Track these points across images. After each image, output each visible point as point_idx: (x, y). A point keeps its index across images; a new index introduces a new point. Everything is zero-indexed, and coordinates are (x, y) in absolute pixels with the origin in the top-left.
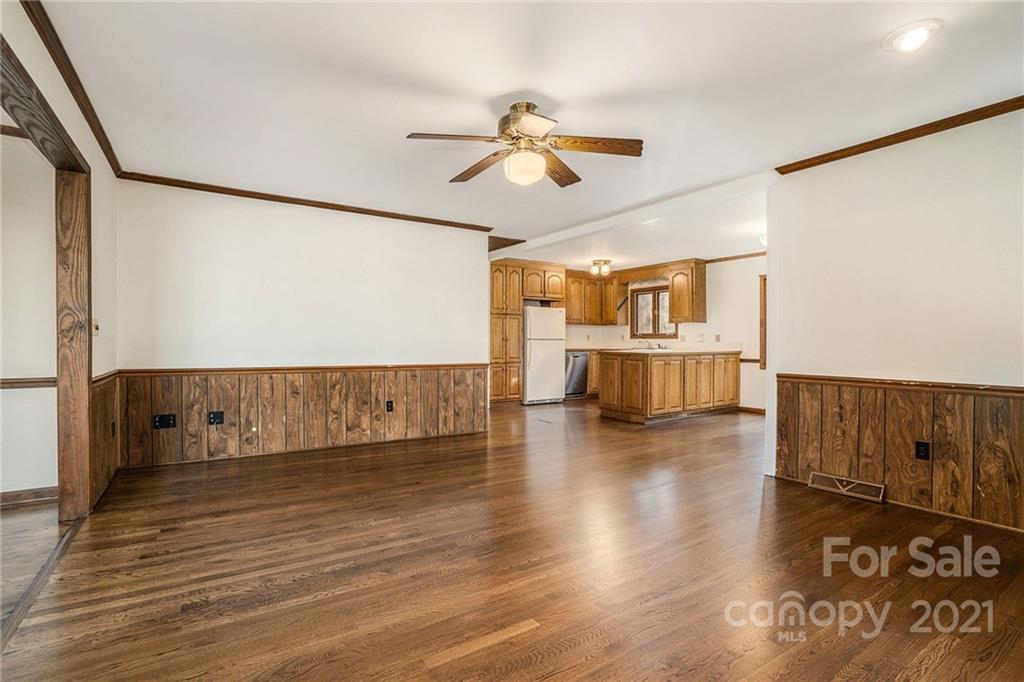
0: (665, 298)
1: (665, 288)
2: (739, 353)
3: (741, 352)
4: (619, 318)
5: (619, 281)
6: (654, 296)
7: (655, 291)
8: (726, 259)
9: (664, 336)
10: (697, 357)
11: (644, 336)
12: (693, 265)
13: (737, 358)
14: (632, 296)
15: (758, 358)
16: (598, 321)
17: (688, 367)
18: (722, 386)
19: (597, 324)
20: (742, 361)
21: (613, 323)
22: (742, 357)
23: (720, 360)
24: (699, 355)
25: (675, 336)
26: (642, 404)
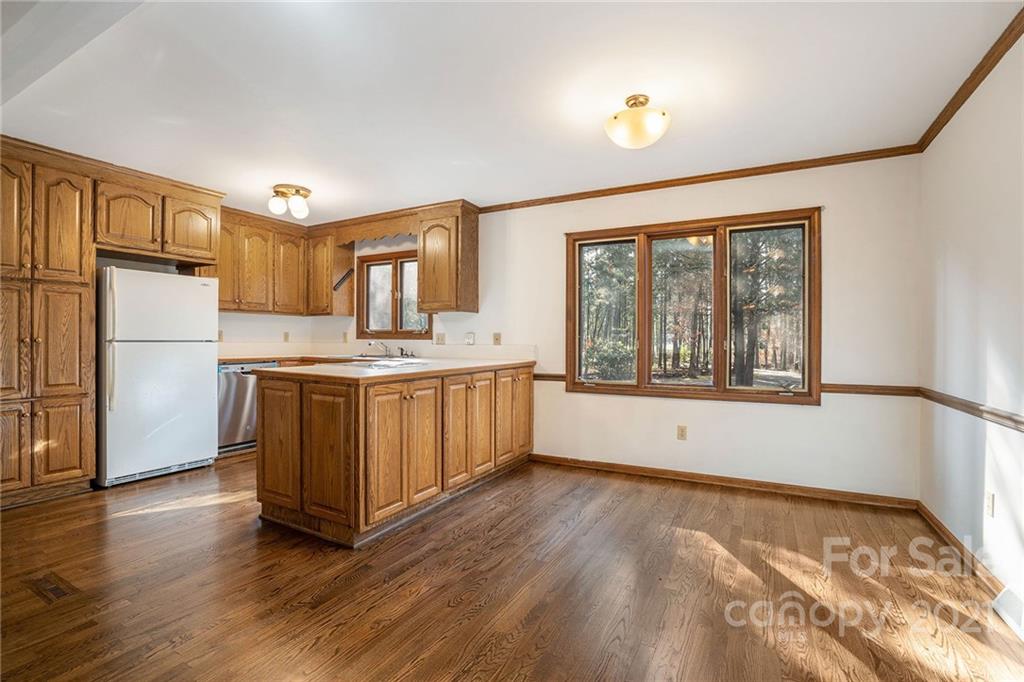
0: (411, 269)
1: (411, 255)
2: (531, 365)
3: (535, 363)
4: (336, 304)
5: (337, 240)
6: (395, 268)
7: (397, 260)
8: (512, 206)
9: (410, 335)
10: (467, 377)
11: (379, 335)
12: (458, 212)
13: (529, 374)
14: (360, 268)
15: (564, 373)
16: (302, 307)
17: (450, 400)
18: (508, 425)
19: (301, 314)
20: (538, 377)
21: (326, 312)
22: (537, 370)
23: (505, 379)
24: (471, 372)
25: (427, 334)
26: (347, 499)
